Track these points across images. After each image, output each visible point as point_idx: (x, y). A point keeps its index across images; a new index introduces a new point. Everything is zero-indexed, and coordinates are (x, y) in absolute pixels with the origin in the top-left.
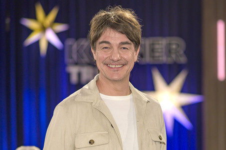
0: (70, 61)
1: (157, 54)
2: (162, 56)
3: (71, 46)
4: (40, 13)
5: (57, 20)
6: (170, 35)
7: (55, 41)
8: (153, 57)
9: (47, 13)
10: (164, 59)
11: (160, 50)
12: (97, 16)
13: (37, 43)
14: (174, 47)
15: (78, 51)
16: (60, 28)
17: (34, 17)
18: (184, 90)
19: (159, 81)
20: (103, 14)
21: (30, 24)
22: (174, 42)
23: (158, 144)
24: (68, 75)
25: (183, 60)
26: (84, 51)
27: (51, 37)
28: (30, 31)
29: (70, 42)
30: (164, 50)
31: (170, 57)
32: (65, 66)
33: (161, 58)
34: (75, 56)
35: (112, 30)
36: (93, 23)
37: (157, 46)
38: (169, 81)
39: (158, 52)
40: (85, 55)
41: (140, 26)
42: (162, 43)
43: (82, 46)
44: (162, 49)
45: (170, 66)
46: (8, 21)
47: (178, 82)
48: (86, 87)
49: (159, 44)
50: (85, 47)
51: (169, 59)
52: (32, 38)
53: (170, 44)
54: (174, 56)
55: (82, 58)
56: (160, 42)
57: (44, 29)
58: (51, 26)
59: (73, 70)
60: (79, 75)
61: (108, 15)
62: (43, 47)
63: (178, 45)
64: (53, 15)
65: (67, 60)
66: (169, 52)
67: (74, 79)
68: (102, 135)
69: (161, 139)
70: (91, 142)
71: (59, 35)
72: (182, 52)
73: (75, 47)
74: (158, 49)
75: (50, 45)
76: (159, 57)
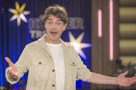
0: (31, 28)
1: (71, 25)
2: (73, 26)
3: (32, 21)
4: (17, 6)
5: (25, 9)
6: (77, 16)
7: (24, 19)
8: (69, 26)
9: (20, 6)
10: (74, 27)
11: (72, 23)
12: (48, 9)
13: (16, 20)
14: (78, 22)
15: (35, 24)
16: (27, 13)
17: (14, 8)
18: (83, 41)
19: (71, 37)
20: (51, 8)
21: (13, 11)
22: (78, 20)
23: (73, 66)
24: (30, 34)
25: (82, 28)
26: (38, 23)
27: (22, 17)
28: (12, 15)
29: (31, 19)
30: (74, 23)
31: (77, 26)
32: (28, 30)
33: (72, 27)
34: (33, 26)
35: (53, 16)
36: (46, 11)
37: (71, 22)
38: (76, 37)
39: (71, 24)
40: (38, 25)
41: (67, 14)
42: (73, 20)
43: (37, 21)
44: (73, 23)
45: (76, 30)
46: (3, 10)
47: (80, 38)
48: (40, 39)
49: (71, 20)
50: (38, 22)
51: (76, 27)
52: (14, 18)
53: (77, 21)
54: (78, 26)
55: (37, 27)
56: (72, 20)
57: (19, 13)
58: (22, 12)
59: (32, 32)
60: (35, 34)
61: (53, 8)
62: (19, 22)
63: (80, 21)
64: (23, 7)
65: (30, 28)
66: (76, 24)
67: (33, 36)
68: (45, 60)
69: (74, 64)
70: (40, 63)
71: (26, 16)
72: (82, 24)
73: (33, 22)
74: (71, 23)
75: (22, 21)
76: (71, 26)
